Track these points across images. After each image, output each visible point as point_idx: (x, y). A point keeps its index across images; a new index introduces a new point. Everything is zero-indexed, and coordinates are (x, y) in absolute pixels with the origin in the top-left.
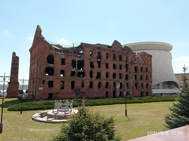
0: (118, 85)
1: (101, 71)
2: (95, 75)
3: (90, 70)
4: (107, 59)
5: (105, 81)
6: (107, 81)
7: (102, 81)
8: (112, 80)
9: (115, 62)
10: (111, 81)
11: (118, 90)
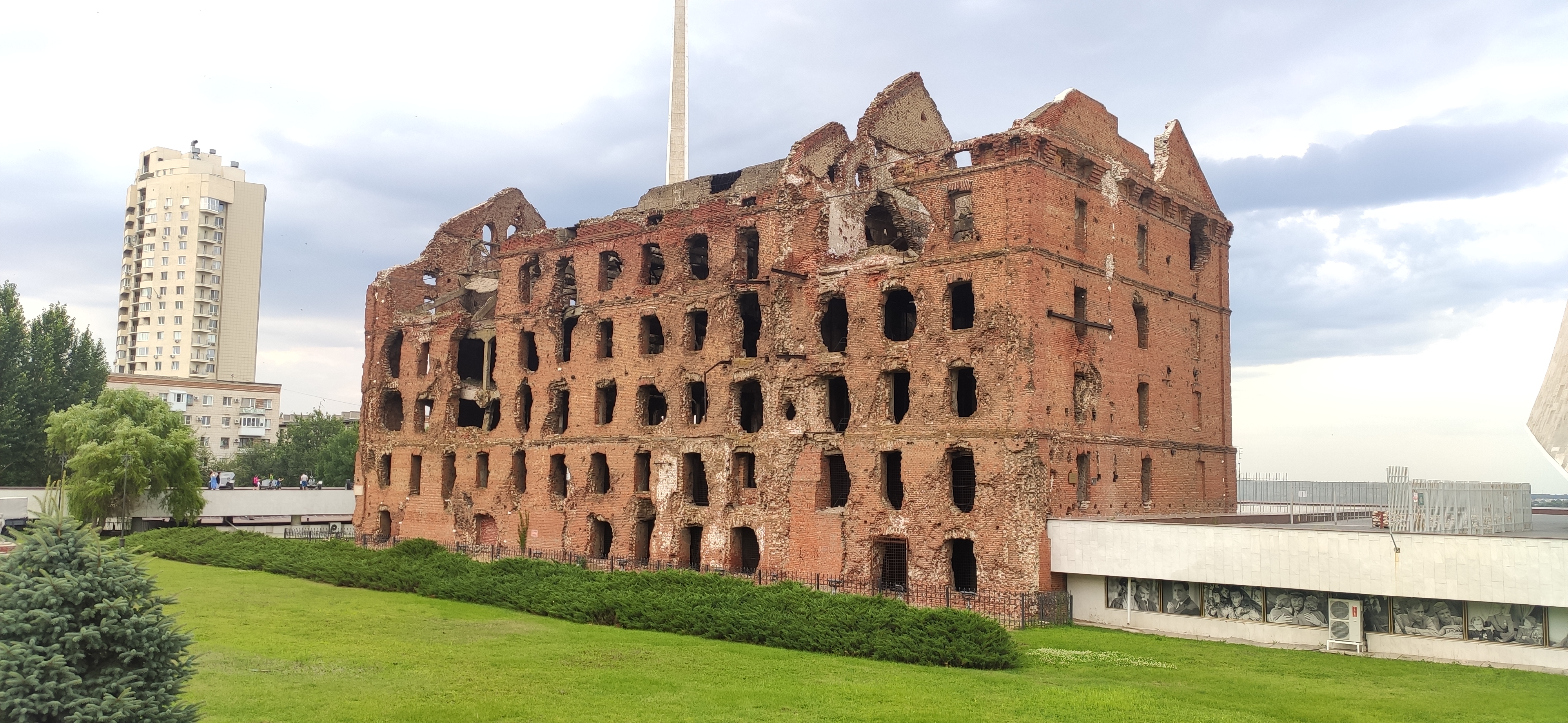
0: (662, 475)
1: (569, 380)
2: (541, 410)
3: (518, 383)
4: (607, 297)
5: (588, 450)
6: (596, 447)
7: (570, 445)
8: (625, 440)
9: (650, 307)
10: (622, 445)
11: (661, 509)
